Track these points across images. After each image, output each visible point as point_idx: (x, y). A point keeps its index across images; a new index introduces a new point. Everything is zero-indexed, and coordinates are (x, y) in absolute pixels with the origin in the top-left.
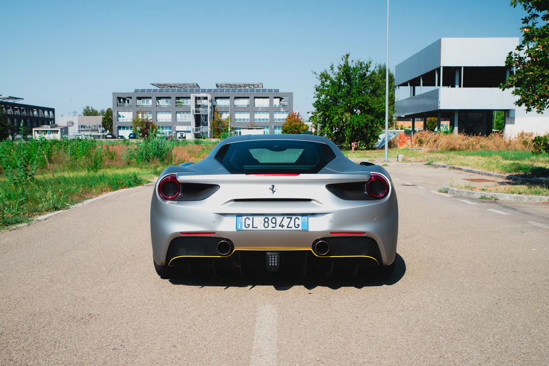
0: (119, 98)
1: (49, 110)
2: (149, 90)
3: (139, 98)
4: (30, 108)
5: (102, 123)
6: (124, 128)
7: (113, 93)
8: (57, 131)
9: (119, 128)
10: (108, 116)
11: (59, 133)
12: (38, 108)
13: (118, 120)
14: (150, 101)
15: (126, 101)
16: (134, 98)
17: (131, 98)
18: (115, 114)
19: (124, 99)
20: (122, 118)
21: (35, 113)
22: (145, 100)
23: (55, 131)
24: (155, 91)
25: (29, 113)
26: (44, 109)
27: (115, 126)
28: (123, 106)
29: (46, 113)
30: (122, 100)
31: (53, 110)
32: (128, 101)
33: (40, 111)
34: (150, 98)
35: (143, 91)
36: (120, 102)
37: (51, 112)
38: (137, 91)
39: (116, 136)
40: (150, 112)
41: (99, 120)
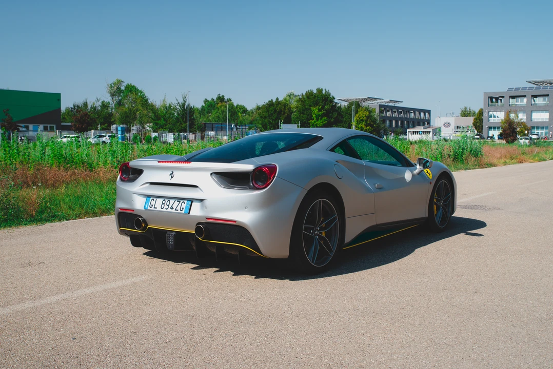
0: (491, 98)
1: (425, 111)
2: (524, 88)
3: (513, 97)
4: (407, 110)
5: (473, 124)
6: (494, 128)
7: (484, 93)
8: (429, 132)
9: (490, 128)
10: (480, 116)
11: (431, 133)
12: (415, 110)
13: (489, 121)
14: (525, 100)
15: (499, 101)
16: (507, 97)
17: (503, 97)
18: (485, 114)
19: (497, 99)
20: (493, 118)
21: (412, 115)
22: (519, 99)
23: (427, 132)
24: (531, 88)
25: (407, 115)
26: (420, 111)
27: (485, 127)
28: (495, 105)
29: (422, 114)
30: (494, 100)
31: (429, 112)
32: (501, 100)
33: (417, 113)
34: (525, 96)
35: (517, 89)
36: (492, 101)
37: (427, 114)
38: (510, 89)
39: (486, 137)
40: (524, 112)
41: (470, 120)
